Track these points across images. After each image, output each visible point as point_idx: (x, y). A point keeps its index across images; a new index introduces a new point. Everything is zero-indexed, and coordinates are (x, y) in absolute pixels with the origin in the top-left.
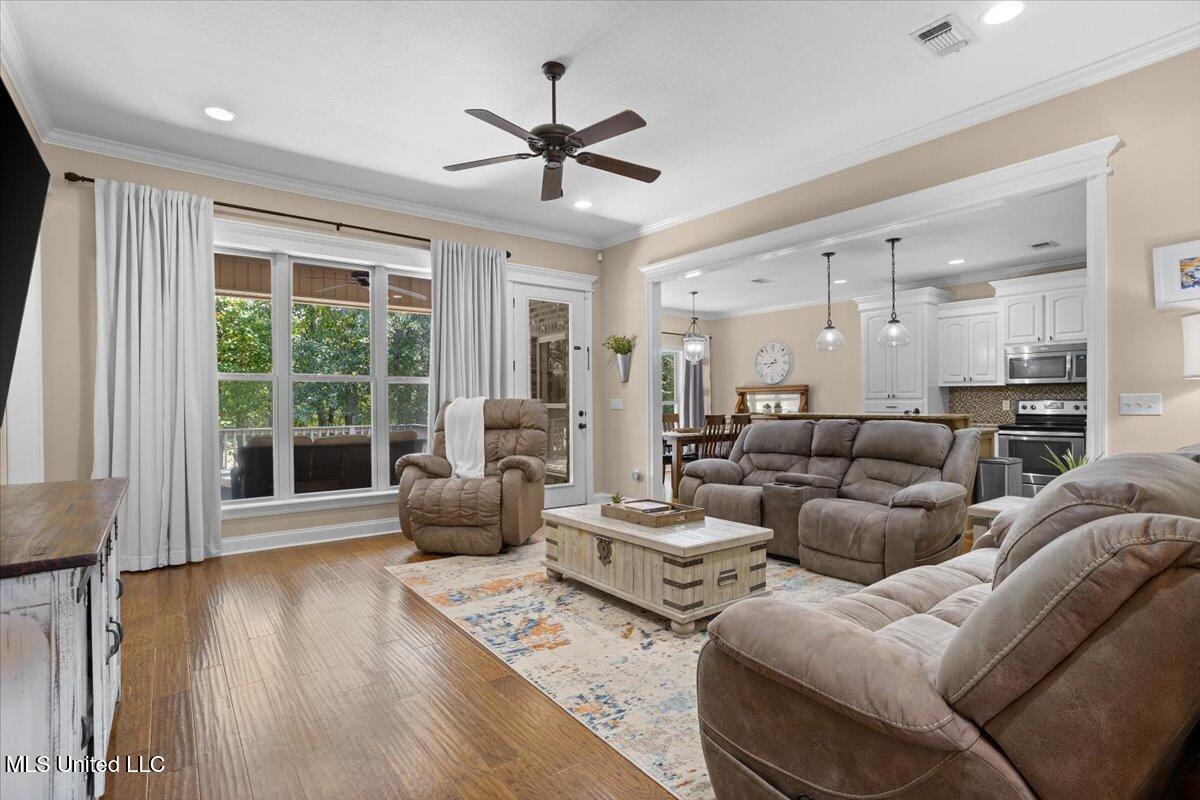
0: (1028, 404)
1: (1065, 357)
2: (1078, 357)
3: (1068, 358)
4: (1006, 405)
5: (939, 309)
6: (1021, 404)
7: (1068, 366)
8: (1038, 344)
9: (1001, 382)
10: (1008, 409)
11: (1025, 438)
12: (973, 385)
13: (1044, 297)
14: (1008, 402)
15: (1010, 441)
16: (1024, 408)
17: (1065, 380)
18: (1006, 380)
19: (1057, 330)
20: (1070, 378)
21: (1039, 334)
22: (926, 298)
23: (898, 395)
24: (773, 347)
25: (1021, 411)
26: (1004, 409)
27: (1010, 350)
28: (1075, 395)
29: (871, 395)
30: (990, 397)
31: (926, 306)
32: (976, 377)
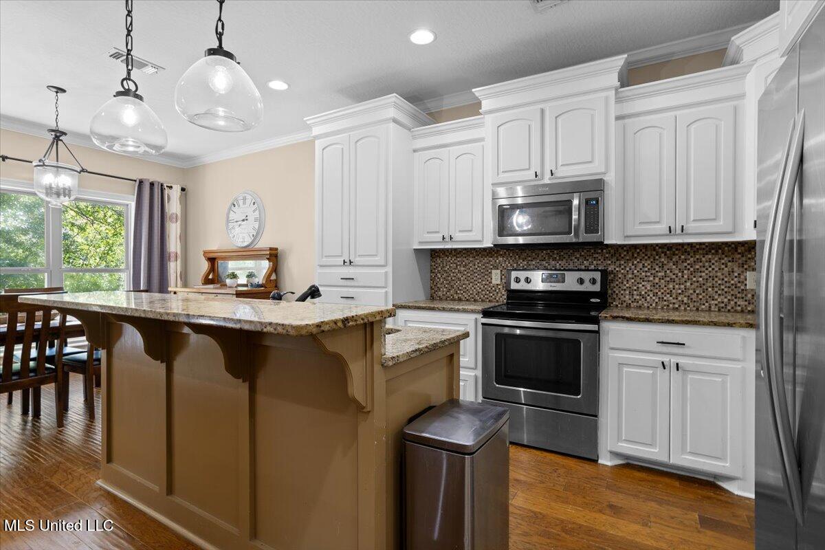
0: (522, 275)
1: (570, 202)
2: (587, 202)
3: (576, 202)
4: (496, 277)
5: (414, 138)
6: (514, 274)
7: (575, 217)
8: (536, 183)
9: (488, 244)
10: (499, 282)
11: (518, 332)
12: (455, 246)
13: (542, 111)
14: (499, 271)
15: (498, 335)
16: (517, 280)
17: (570, 238)
18: (495, 238)
19: (560, 163)
20: (577, 235)
21: (536, 167)
22: (392, 113)
23: (357, 260)
24: (245, 199)
25: (514, 286)
26: (494, 282)
27: (502, 192)
28: (577, 263)
29: (325, 261)
30: (477, 264)
31: (392, 125)
32: (458, 236)
